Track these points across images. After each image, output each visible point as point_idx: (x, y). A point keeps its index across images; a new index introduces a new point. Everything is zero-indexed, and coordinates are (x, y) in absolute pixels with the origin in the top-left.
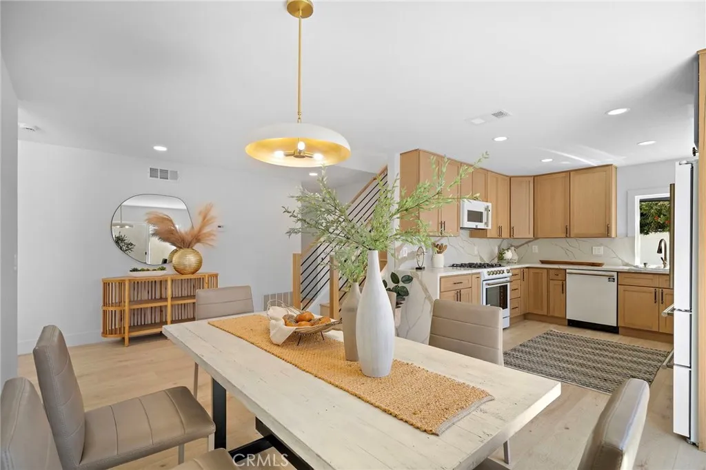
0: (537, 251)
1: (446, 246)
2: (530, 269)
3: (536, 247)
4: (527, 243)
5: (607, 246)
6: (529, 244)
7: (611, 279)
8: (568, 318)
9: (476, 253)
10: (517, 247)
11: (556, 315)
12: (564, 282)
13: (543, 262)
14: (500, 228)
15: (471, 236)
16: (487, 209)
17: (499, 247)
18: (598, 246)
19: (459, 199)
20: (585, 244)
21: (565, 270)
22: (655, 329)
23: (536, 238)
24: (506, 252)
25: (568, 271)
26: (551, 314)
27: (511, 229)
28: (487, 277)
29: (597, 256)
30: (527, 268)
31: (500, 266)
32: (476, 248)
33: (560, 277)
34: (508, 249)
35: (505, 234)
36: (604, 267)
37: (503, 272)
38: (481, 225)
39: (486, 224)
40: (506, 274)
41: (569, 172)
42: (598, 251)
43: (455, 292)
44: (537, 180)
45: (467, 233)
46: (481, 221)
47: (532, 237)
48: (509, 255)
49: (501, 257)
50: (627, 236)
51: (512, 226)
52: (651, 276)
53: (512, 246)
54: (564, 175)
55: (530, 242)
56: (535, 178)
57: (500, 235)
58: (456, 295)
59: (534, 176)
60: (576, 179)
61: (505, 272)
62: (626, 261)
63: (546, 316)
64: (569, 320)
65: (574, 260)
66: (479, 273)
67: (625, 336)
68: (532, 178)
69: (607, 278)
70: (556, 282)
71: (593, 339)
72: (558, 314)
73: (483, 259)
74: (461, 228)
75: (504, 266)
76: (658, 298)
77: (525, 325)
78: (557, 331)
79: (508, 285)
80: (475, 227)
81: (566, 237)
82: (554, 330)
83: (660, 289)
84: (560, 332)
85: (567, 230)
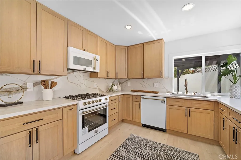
1: (56, 83)
2: (124, 95)
3: (130, 83)
5: (160, 83)
6: (127, 82)
7: (163, 102)
10: (121, 83)
11: (136, 121)
12: (140, 103)
13: (132, 91)
14: (108, 73)
15: (91, 76)
16: (95, 58)
18: (156, 82)
19: (66, 46)
21: (141, 96)
22: (186, 132)
23: (129, 79)
24: (113, 86)
25: (142, 97)
26: (134, 120)
27: (116, 74)
29: (156, 88)
33: (138, 100)
34: (115, 85)
35: (112, 76)
36: (159, 94)
38: (92, 69)
41: (143, 43)
42: (156, 85)
46: (90, 66)
48: (115, 88)
49: (111, 89)
50: (169, 78)
51: (116, 72)
52: (183, 100)
54: (141, 45)
55: (127, 80)
56: (128, 47)
57: (108, 76)
60: (146, 47)
62: (169, 90)
63: (132, 121)
64: (142, 124)
67: (170, 134)
68: (127, 47)
69: (161, 101)
70: (136, 103)
71: (154, 142)
72: (137, 120)
73: (101, 90)
74: (68, 69)
75: (105, 96)
76: (188, 113)
77: (119, 130)
78: (135, 135)
79: (108, 108)
80: (83, 69)
81: (142, 78)
82: (133, 134)
83: (189, 109)
84: (136, 136)
85: (142, 74)
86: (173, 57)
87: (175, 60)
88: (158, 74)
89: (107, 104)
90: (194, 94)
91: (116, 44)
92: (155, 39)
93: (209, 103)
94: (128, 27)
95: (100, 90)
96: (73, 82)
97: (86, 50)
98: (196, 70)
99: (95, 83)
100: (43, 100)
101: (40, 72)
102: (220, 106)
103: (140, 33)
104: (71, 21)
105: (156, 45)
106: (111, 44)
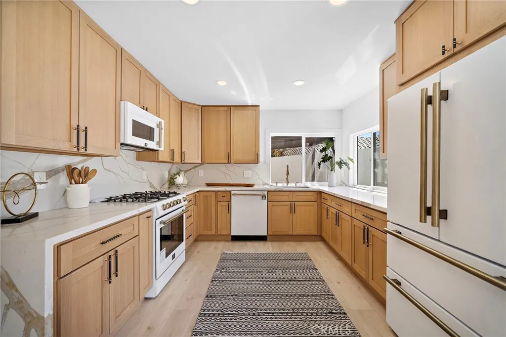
0: (202, 175)
1: (95, 171)
3: (203, 171)
4: (194, 168)
5: (253, 170)
6: (196, 169)
7: (263, 197)
8: (233, 234)
9: (145, 178)
10: (186, 172)
11: (222, 233)
12: (230, 203)
13: (208, 185)
14: (173, 151)
15: (139, 158)
16: (159, 126)
17: (169, 172)
18: (249, 170)
19: (119, 99)
20: (238, 169)
21: (230, 192)
22: (290, 233)
23: (202, 164)
24: (177, 176)
25: (232, 192)
26: (219, 233)
27: (182, 154)
28: (162, 213)
29: (248, 178)
30: (197, 192)
31: (176, 194)
32: (145, 173)
33: (226, 199)
34: (178, 174)
35: (177, 158)
36: (255, 188)
37: (181, 202)
38: (152, 145)
39: (159, 143)
40: (183, 203)
41: (230, 106)
42: (248, 174)
43: (106, 257)
44: (204, 109)
45: (132, 154)
46: (151, 138)
47: (200, 162)
48: (180, 180)
49: (172, 181)
50: (265, 163)
51: (183, 151)
52: (288, 193)
53: (182, 171)
54: (226, 108)
55: (197, 166)
57: (173, 158)
58: (107, 264)
59: (202, 106)
60: (235, 113)
61: (182, 201)
62: (265, 182)
63: (215, 235)
64: (233, 236)
65: (232, 182)
66: (150, 210)
67: (272, 241)
68: (200, 107)
69: (261, 196)
70: (223, 204)
71: (258, 253)
72: (224, 232)
73: (153, 185)
74: (122, 144)
75: (180, 194)
76: (292, 209)
77: (199, 252)
78: (228, 252)
79: (184, 214)
80: (143, 145)
81: (228, 163)
82: (226, 252)
83: (293, 203)
84: (231, 253)
85: (229, 157)
86: (271, 134)
87: (273, 138)
88: (253, 157)
89: (184, 208)
90: (296, 185)
91: (181, 100)
92: (250, 104)
93: (312, 194)
94: (222, 83)
95: (151, 185)
96: (111, 170)
97: (145, 108)
98: (284, 151)
99: (144, 172)
100: (67, 207)
101: (86, 150)
102: (323, 195)
103: (234, 93)
104: (126, 52)
105: (249, 113)
106: (176, 99)
